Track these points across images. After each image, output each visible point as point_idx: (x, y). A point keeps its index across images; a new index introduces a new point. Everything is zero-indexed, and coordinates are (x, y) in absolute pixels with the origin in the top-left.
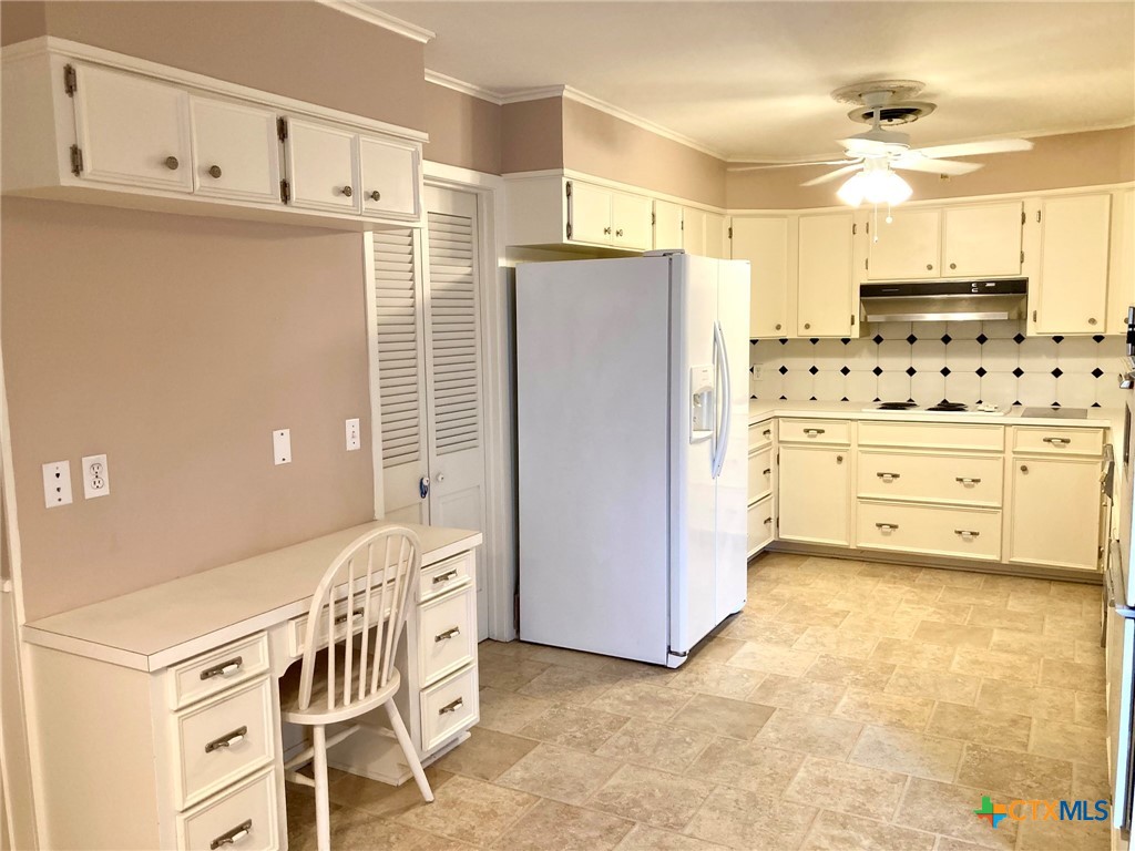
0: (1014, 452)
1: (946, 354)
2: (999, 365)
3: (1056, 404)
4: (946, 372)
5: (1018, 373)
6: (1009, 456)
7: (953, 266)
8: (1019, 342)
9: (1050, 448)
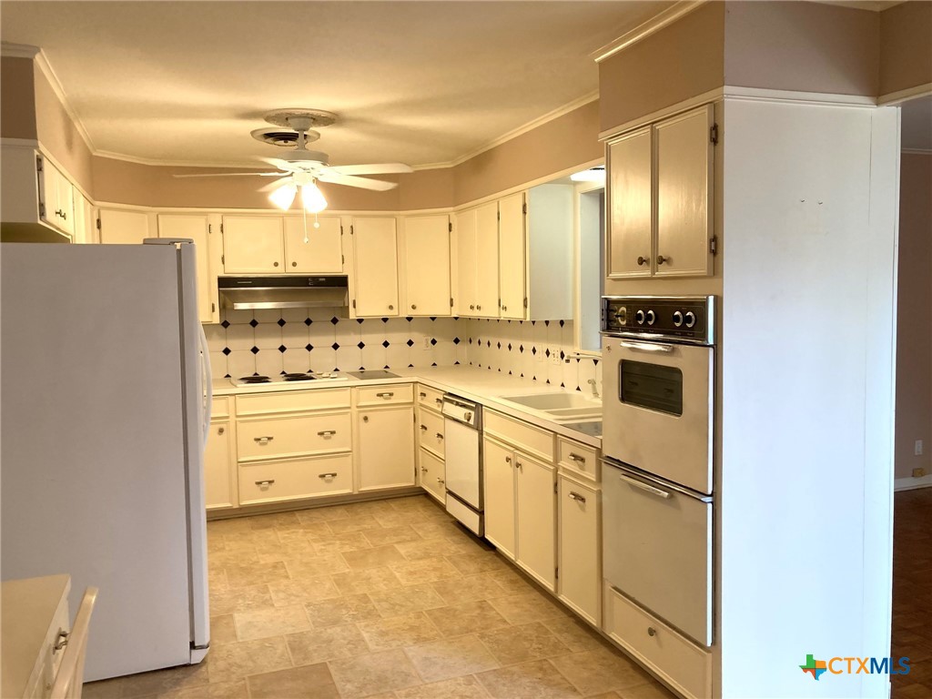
0: (358, 407)
1: (282, 335)
2: (322, 341)
3: (362, 368)
4: (282, 349)
5: (336, 347)
6: (354, 410)
7: (294, 264)
8: (335, 324)
9: (381, 401)
